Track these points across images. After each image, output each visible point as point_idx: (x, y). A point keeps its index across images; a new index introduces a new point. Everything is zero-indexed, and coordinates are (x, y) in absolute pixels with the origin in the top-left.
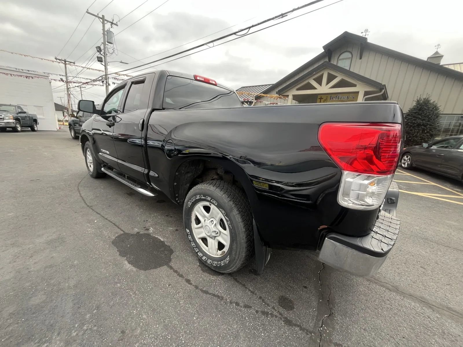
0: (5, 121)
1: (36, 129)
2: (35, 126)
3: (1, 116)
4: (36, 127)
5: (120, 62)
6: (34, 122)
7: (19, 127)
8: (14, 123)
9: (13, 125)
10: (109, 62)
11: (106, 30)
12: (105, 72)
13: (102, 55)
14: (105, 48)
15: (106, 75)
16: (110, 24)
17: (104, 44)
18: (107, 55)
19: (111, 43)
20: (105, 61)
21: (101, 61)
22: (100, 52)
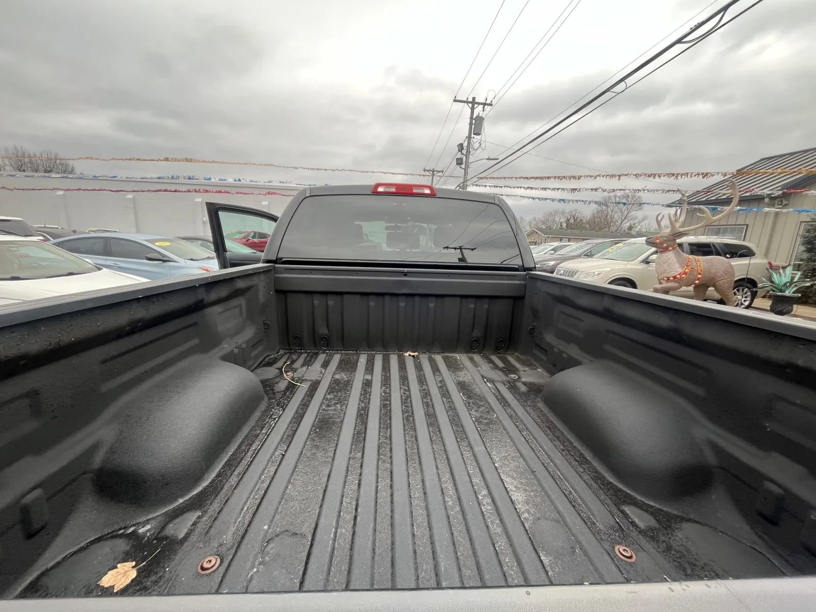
5: (487, 159)
10: (471, 163)
11: (474, 117)
12: (464, 178)
13: (463, 154)
14: (469, 143)
15: (464, 182)
16: (482, 106)
17: (469, 138)
18: (470, 152)
19: (479, 134)
20: (466, 162)
21: (461, 164)
22: (461, 151)
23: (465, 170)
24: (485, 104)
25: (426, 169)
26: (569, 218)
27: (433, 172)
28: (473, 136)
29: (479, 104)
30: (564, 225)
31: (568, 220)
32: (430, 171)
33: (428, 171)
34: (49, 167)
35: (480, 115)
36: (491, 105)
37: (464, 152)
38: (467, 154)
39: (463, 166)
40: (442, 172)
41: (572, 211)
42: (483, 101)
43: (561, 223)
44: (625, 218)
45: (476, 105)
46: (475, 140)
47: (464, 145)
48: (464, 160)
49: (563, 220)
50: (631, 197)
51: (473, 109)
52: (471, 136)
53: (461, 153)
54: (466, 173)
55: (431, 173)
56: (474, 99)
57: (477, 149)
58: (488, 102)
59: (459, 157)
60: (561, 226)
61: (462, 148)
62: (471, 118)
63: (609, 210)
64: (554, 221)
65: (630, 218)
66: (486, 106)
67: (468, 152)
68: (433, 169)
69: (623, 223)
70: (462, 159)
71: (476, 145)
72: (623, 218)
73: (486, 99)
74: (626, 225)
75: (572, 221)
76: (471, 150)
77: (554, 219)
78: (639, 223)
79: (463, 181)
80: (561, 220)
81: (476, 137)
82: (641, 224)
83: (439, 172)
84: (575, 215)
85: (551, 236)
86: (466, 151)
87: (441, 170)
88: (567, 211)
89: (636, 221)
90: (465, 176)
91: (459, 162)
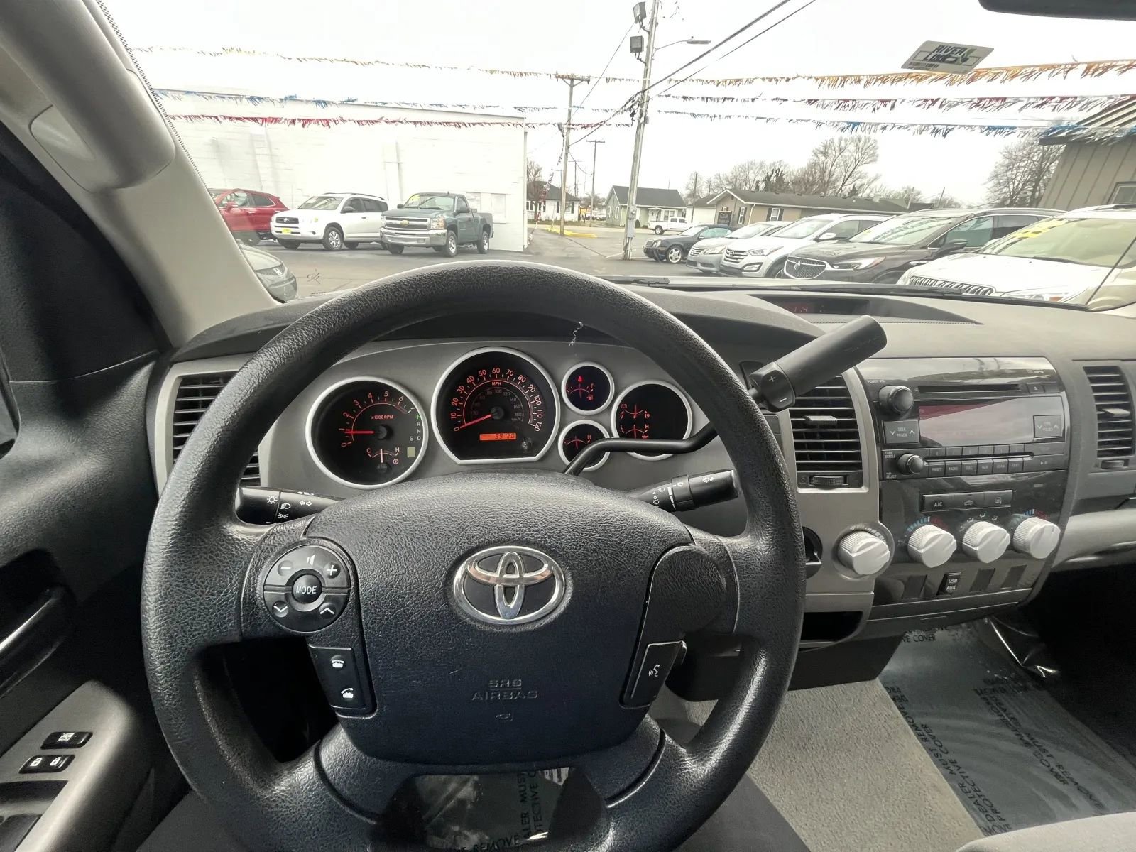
0: (431, 232)
1: (486, 248)
2: (485, 241)
3: (426, 220)
4: (487, 244)
5: (690, 42)
6: (485, 233)
7: (454, 246)
8: (444, 235)
9: (442, 242)
10: (657, 49)
12: (644, 82)
13: (643, 28)
15: (643, 91)
18: (657, 24)
20: (648, 48)
21: (639, 50)
22: (641, 21)
23: (646, 64)
25: (558, 74)
26: (770, 174)
27: (572, 80)
30: (762, 186)
31: (768, 178)
32: (566, 79)
37: (646, 22)
38: (651, 27)
39: (643, 55)
41: (774, 163)
43: (758, 183)
44: (850, 175)
47: (646, 8)
48: (645, 43)
49: (761, 178)
50: (863, 141)
53: (641, 26)
54: (646, 72)
55: (567, 83)
59: (636, 34)
60: (757, 187)
61: (643, 16)
63: (829, 162)
64: (746, 179)
65: (857, 176)
67: (654, 24)
69: (846, 183)
70: (641, 39)
72: (847, 175)
74: (848, 188)
75: (773, 179)
76: (658, 20)
77: (747, 176)
78: (869, 184)
79: (641, 89)
80: (757, 179)
82: (872, 186)
83: (582, 80)
84: (779, 169)
85: (755, 204)
86: (650, 20)
88: (768, 163)
89: (865, 181)
90: (645, 76)
91: (637, 45)
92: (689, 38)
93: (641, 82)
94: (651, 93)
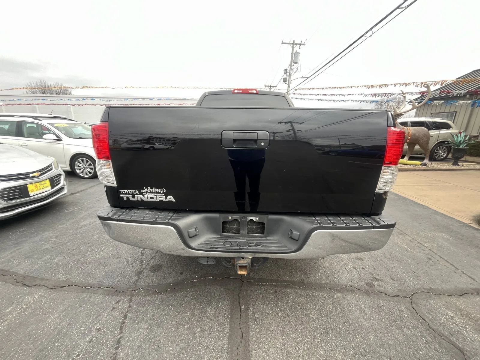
10: (291, 81)
11: (294, 53)
12: (288, 90)
13: (287, 75)
14: (291, 69)
15: (287, 92)
16: (299, 45)
17: (291, 65)
18: (291, 74)
19: (296, 63)
20: (289, 80)
22: (286, 74)
23: (288, 85)
24: (300, 44)
25: (266, 85)
27: (270, 87)
28: (293, 64)
29: (297, 44)
32: (269, 86)
33: (267, 86)
34: (58, 92)
35: (297, 52)
36: (304, 45)
37: (288, 74)
39: (287, 83)
40: (276, 87)
42: (300, 43)
45: (295, 45)
46: (294, 67)
47: (288, 70)
48: (288, 79)
51: (293, 48)
52: (292, 64)
53: (286, 75)
54: (289, 87)
55: (269, 87)
56: (294, 41)
57: (296, 72)
58: (303, 43)
59: (285, 77)
61: (287, 72)
62: (292, 53)
66: (301, 46)
67: (290, 74)
68: (271, 85)
70: (286, 78)
71: (295, 70)
73: (302, 41)
76: (292, 73)
81: (294, 64)
83: (274, 87)
86: (289, 73)
87: (275, 86)
90: (288, 88)
91: (285, 80)
92: (302, 77)
93: (287, 90)
94: (290, 92)
